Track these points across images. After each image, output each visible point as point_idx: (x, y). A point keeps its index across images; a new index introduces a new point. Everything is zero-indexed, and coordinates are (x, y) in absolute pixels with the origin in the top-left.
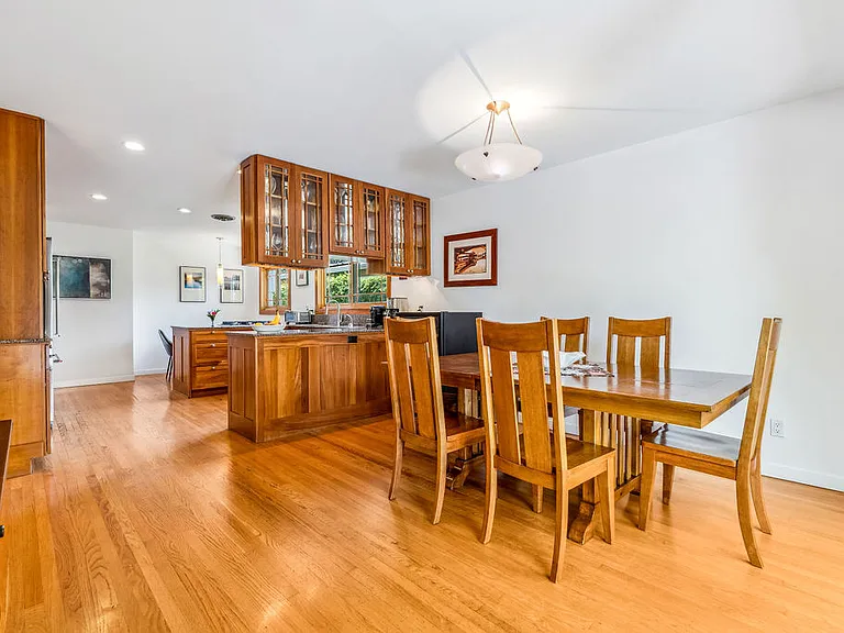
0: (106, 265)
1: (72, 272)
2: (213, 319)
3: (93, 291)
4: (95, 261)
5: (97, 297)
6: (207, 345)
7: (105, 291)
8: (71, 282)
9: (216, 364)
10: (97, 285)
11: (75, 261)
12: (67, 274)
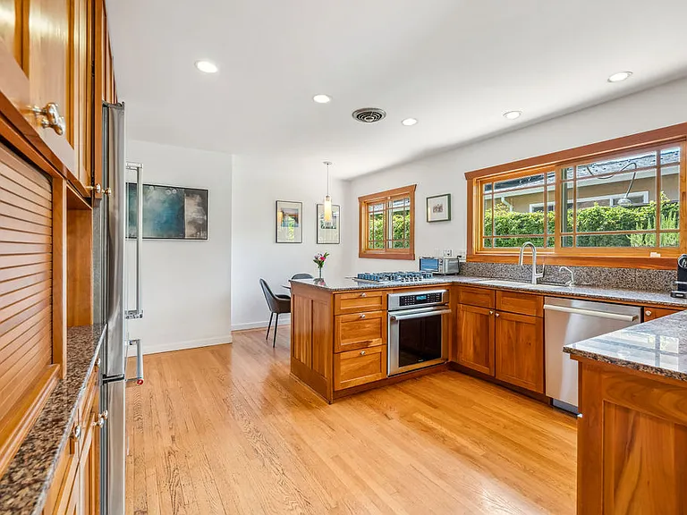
0: (203, 195)
1: (166, 205)
2: (321, 265)
3: (189, 230)
4: (190, 192)
5: (193, 237)
6: (355, 316)
7: (202, 228)
8: (165, 219)
9: (365, 345)
10: (193, 222)
11: (169, 192)
12: (159, 208)
